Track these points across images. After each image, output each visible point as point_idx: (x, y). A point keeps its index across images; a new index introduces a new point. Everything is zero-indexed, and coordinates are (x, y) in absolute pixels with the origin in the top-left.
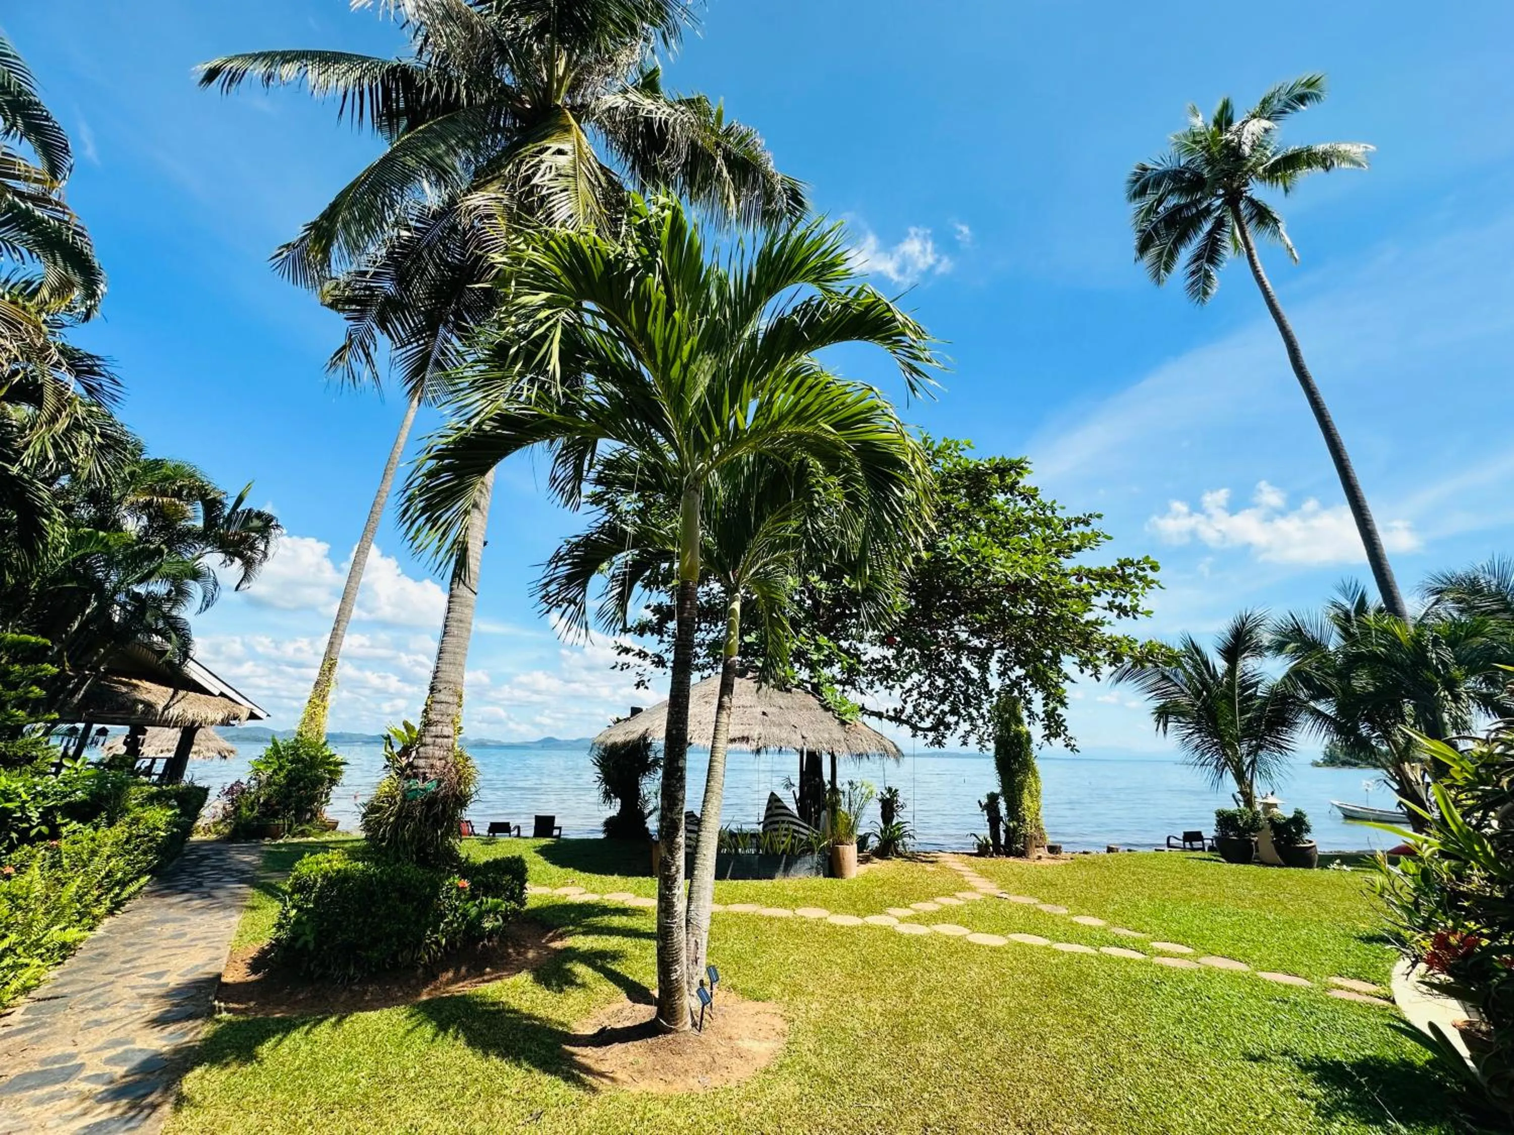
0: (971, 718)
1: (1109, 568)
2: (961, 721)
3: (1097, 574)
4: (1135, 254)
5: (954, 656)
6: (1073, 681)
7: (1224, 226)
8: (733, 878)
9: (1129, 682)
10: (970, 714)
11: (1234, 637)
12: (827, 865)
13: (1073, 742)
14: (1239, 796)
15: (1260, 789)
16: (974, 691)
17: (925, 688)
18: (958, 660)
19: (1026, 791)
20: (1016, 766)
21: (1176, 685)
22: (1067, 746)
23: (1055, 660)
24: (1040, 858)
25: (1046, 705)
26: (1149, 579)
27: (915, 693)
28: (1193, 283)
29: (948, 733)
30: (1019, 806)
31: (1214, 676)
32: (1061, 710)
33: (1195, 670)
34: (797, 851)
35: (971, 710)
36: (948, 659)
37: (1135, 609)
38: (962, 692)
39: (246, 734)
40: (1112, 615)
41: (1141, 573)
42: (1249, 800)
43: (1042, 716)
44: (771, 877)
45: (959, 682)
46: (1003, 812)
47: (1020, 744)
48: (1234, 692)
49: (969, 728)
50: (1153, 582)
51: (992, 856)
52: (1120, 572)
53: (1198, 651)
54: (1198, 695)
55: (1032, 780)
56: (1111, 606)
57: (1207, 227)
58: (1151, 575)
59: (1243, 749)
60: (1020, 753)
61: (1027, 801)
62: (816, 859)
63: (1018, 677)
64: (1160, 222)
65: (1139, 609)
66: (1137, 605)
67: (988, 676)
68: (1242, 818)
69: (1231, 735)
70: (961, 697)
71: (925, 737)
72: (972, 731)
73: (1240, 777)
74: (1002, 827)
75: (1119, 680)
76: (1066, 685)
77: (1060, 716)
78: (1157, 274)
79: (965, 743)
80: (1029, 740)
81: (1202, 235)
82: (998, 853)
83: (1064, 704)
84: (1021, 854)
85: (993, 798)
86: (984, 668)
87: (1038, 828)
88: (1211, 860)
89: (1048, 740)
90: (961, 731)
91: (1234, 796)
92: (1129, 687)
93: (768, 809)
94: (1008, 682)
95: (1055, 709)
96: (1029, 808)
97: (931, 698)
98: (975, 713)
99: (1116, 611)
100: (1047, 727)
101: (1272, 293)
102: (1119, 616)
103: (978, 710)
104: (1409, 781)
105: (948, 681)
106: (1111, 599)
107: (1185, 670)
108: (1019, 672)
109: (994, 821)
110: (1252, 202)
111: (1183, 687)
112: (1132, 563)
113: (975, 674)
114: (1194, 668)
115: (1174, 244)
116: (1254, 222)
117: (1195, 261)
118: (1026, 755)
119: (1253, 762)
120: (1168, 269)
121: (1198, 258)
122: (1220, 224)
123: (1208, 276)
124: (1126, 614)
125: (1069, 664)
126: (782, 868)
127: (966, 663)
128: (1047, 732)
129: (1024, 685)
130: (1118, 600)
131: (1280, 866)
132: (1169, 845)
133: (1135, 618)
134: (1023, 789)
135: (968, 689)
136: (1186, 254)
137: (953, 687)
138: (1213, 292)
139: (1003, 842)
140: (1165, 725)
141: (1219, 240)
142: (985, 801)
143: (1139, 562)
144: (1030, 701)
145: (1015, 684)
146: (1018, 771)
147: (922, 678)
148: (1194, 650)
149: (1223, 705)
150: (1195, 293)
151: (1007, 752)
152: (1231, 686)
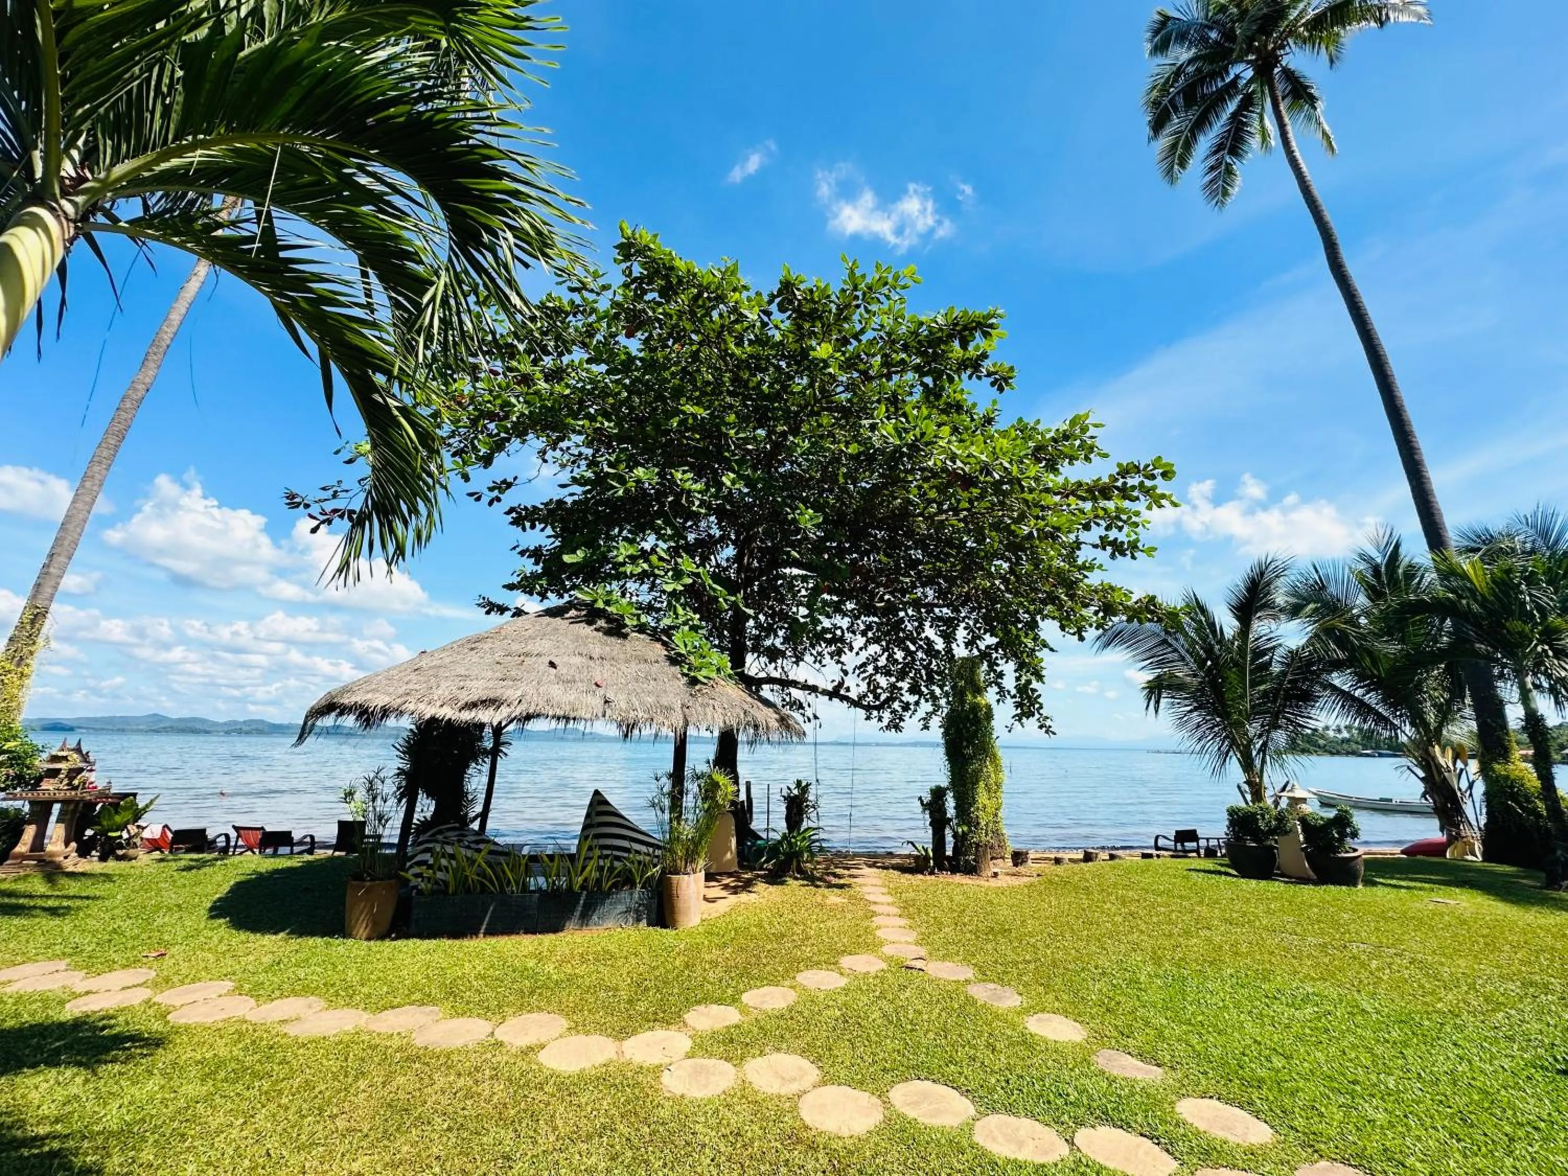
0: (934, 698)
1: (1106, 480)
2: (922, 701)
3: (1090, 490)
4: (1148, 131)
5: (916, 624)
6: (1052, 650)
7: (1252, 104)
8: (490, 932)
9: (1118, 649)
10: (932, 693)
11: (1248, 590)
12: (654, 906)
13: (1048, 723)
14: (1246, 787)
15: (1273, 778)
16: (938, 665)
17: (882, 661)
18: (921, 627)
19: (982, 784)
20: (970, 751)
21: (1175, 650)
22: (1041, 727)
23: (1032, 625)
24: (995, 875)
25: (1018, 679)
26: (1159, 491)
27: (870, 669)
28: (1211, 182)
29: (907, 714)
30: (971, 805)
31: (1221, 641)
32: (1035, 684)
33: (1198, 635)
34: (606, 886)
35: (934, 687)
36: (909, 627)
37: (1134, 546)
38: (925, 667)
39: (182, 725)
40: (1103, 556)
41: (1148, 483)
42: (1257, 792)
43: (1013, 692)
44: (556, 928)
45: (920, 654)
46: (951, 812)
47: (977, 721)
48: (1245, 659)
49: (930, 709)
50: (1163, 496)
51: (932, 873)
52: (1119, 484)
53: (1203, 610)
54: (1201, 663)
55: (991, 769)
56: (1104, 543)
57: (1232, 106)
58: (1162, 486)
59: (1253, 729)
60: (976, 731)
61: (982, 798)
62: (636, 896)
63: (988, 647)
64: (1178, 93)
65: (1140, 545)
66: (1137, 540)
67: (954, 646)
68: (1263, 818)
69: (1240, 712)
70: (923, 672)
71: (880, 719)
72: (934, 712)
73: (1247, 765)
74: (948, 833)
75: (1107, 645)
76: (1043, 654)
77: (1034, 690)
78: (1169, 171)
79: (926, 727)
80: (989, 715)
81: (1225, 116)
82: (942, 869)
83: (1040, 678)
84: (971, 870)
85: (938, 794)
86: (949, 638)
87: (997, 833)
88: (1220, 873)
89: (1020, 720)
90: (921, 713)
91: (1239, 787)
92: (1118, 656)
93: (588, 816)
94: (976, 652)
95: (1029, 682)
96: (985, 807)
97: (888, 673)
98: (938, 691)
99: (1109, 549)
100: (1019, 705)
101: (1309, 178)
102: (1113, 556)
103: (941, 687)
104: (1438, 766)
105: (909, 653)
106: (1103, 533)
107: (1186, 635)
108: (990, 640)
109: (939, 823)
110: (1288, 74)
111: (1183, 653)
112: (1137, 469)
113: (940, 645)
114: (1197, 631)
115: (1192, 131)
116: (1288, 100)
117: (1215, 153)
118: (984, 736)
119: (1265, 744)
120: (1183, 164)
121: (1219, 148)
122: (1247, 103)
123: (1229, 171)
124: (1123, 554)
125: (1049, 629)
126: (577, 914)
127: (929, 632)
128: (1019, 711)
129: (994, 656)
130: (1113, 534)
131: (1316, 883)
132: (1157, 848)
133: (1133, 557)
134: (977, 782)
135: (930, 663)
136: (1205, 143)
137: (914, 660)
138: (1234, 191)
139: (949, 853)
140: (1158, 702)
141: (1246, 124)
142: (927, 798)
143: (1147, 466)
144: (1001, 675)
145: (985, 655)
146: (972, 758)
147: (879, 651)
148: (1198, 608)
149: (1232, 676)
150: (1213, 194)
151: (958, 731)
152: (1242, 650)
